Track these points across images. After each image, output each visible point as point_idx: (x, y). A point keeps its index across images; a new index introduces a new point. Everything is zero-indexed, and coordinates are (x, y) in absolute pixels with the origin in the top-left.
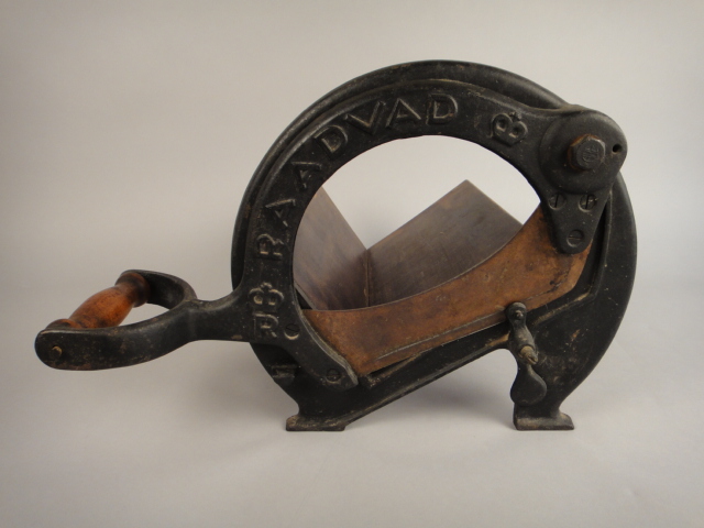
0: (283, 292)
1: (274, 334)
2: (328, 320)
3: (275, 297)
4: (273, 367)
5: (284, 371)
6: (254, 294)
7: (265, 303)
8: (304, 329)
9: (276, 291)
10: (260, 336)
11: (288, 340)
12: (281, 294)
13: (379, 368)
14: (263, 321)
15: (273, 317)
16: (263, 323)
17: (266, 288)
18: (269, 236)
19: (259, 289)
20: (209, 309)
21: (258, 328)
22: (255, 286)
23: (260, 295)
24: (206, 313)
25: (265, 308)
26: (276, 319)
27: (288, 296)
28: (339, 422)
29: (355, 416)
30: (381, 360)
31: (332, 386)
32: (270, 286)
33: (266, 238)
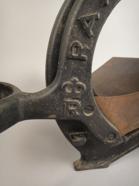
0: (86, 83)
1: (78, 113)
2: (108, 103)
3: (80, 87)
4: (70, 134)
5: (78, 136)
6: (66, 85)
7: (73, 92)
8: (97, 109)
9: (81, 83)
10: (68, 115)
11: (86, 116)
12: (84, 85)
13: (132, 130)
14: (71, 104)
15: (77, 101)
16: (71, 105)
17: (75, 81)
18: (79, 42)
19: (69, 82)
20: (33, 98)
21: (67, 109)
22: (66, 80)
23: (70, 86)
24: (31, 101)
25: (73, 96)
26: (79, 102)
27: (88, 86)
28: (106, 162)
29: (115, 158)
30: (134, 125)
31: (110, 144)
32: (77, 79)
33: (77, 43)
